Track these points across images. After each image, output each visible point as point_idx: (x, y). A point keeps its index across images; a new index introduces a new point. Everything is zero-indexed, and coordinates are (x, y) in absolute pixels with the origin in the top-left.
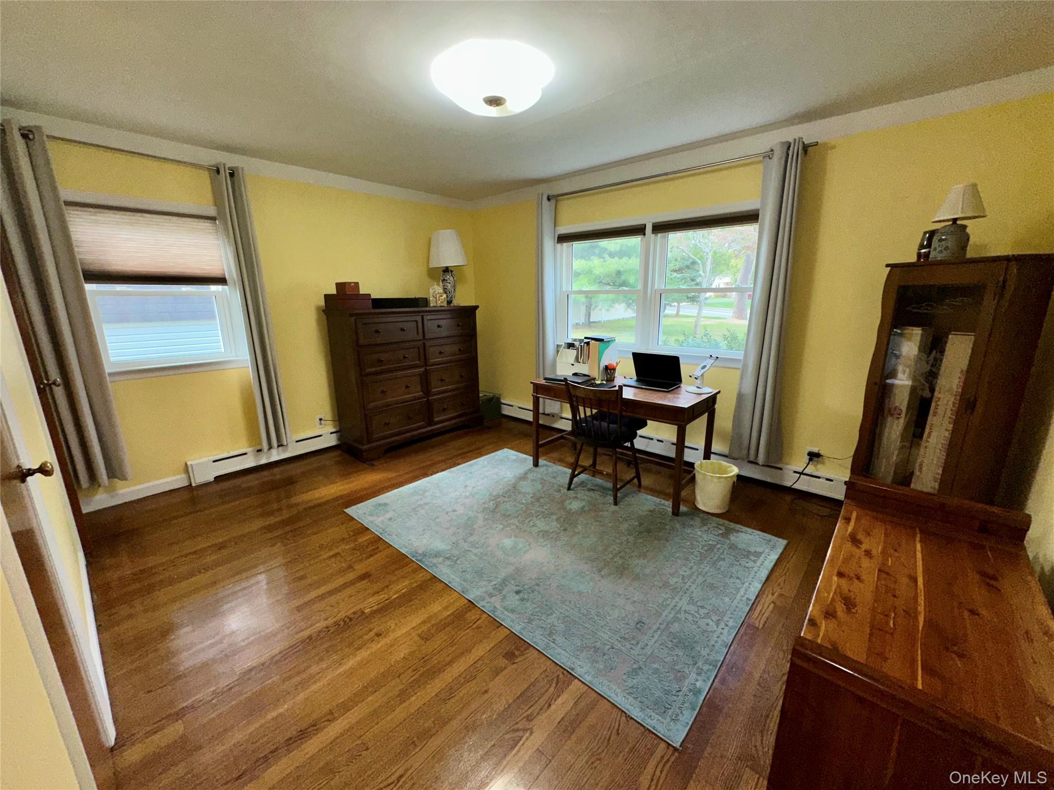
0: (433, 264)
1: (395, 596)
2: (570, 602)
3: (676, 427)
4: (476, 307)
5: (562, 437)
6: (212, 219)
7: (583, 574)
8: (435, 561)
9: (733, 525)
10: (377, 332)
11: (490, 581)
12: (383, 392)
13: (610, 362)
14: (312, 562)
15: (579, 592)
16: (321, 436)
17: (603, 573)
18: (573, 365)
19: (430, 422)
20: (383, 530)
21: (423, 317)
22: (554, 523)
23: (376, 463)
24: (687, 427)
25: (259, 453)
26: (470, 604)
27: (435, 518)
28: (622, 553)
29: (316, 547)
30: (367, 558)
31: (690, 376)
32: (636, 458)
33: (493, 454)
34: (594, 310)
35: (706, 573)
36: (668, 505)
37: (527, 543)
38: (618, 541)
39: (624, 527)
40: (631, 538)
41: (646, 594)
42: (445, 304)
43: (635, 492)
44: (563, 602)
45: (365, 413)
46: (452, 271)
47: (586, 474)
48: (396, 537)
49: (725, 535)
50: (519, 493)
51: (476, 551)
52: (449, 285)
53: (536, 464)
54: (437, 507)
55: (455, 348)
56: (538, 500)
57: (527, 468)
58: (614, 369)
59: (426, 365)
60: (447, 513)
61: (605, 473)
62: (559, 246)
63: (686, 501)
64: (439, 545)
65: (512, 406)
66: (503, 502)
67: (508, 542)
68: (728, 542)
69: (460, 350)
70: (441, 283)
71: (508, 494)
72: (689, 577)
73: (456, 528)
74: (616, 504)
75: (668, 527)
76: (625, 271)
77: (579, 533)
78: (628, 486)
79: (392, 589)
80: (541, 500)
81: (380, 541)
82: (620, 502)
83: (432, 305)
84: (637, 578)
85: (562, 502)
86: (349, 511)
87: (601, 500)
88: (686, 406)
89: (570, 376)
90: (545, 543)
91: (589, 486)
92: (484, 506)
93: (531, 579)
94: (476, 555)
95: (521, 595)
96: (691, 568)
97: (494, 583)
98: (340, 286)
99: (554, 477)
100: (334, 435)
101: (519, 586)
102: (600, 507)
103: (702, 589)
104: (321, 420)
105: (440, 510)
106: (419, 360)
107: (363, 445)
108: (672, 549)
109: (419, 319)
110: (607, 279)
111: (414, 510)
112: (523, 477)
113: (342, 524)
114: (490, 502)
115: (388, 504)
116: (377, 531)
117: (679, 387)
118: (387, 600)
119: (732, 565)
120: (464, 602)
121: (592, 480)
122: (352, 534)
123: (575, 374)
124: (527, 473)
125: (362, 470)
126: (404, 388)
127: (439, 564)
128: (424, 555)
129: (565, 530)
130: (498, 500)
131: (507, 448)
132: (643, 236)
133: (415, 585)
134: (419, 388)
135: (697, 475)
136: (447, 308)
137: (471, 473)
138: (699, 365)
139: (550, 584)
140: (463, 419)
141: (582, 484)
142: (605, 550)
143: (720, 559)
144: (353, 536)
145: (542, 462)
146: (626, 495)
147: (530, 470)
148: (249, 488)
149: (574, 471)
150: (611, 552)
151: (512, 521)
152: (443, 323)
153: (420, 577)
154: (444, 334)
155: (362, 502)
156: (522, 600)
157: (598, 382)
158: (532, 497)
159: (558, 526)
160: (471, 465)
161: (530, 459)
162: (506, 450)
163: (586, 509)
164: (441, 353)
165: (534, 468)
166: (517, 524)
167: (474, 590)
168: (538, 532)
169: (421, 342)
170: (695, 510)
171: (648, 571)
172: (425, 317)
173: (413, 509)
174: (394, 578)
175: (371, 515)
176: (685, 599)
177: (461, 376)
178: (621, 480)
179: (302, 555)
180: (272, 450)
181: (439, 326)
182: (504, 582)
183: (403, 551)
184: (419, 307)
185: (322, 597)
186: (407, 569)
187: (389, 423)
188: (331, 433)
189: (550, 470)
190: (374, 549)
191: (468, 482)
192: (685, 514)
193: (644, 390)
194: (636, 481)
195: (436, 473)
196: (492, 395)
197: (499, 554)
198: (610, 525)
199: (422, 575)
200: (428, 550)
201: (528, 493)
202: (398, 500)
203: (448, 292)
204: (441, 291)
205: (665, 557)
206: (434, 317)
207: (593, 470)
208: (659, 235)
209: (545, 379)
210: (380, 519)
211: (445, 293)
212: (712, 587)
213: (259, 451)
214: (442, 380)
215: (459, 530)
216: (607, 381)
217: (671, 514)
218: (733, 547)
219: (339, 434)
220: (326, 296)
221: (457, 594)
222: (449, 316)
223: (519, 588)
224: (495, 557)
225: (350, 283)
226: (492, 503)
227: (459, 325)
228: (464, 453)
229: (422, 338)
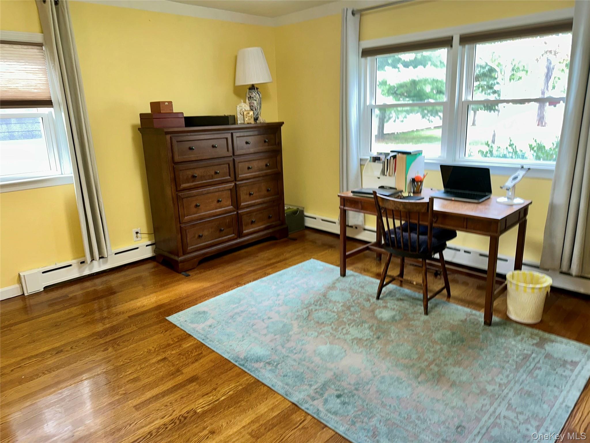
0: (239, 83)
1: (223, 398)
2: (390, 406)
3: (489, 238)
4: (282, 124)
5: (367, 248)
6: (40, 45)
7: (400, 381)
8: (256, 365)
9: (547, 335)
10: (191, 149)
11: (311, 385)
12: (197, 206)
13: (417, 175)
14: (143, 366)
15: (398, 397)
16: (137, 248)
17: (419, 379)
18: (379, 178)
19: (240, 235)
20: (205, 337)
21: (232, 134)
22: (367, 332)
23: (190, 274)
24: (500, 238)
25: (83, 264)
26: (294, 406)
27: (253, 326)
28: (437, 361)
29: (144, 352)
30: (193, 363)
31: (501, 188)
32: (445, 270)
33: (300, 265)
34: (387, 121)
35: (523, 382)
36: (480, 315)
37: (343, 350)
38: (432, 350)
39: (437, 336)
40: (445, 347)
41: (464, 400)
42: (252, 121)
43: (444, 303)
44: (384, 405)
45: (180, 226)
46: (257, 89)
47: (394, 284)
48: (217, 343)
49: (541, 344)
50: (330, 301)
51: (295, 357)
52: (255, 103)
53: (343, 274)
54: (253, 314)
55: (262, 164)
56: (349, 308)
57: (335, 278)
58: (421, 182)
59: (236, 180)
60: (263, 320)
61: (415, 283)
62: (363, 60)
63: (498, 312)
64: (259, 351)
65: (315, 218)
66: (316, 310)
67: (324, 349)
68: (543, 351)
69: (266, 165)
70: (247, 100)
71: (319, 303)
72: (506, 385)
73: (273, 335)
74: (426, 313)
75: (481, 336)
76: (420, 81)
77: (392, 341)
78: (437, 296)
79: (219, 391)
80: (352, 309)
81: (202, 346)
82: (430, 312)
83: (239, 122)
84: (453, 384)
85: (373, 311)
86: (171, 318)
87: (411, 310)
88: (499, 218)
89: (377, 189)
90: (360, 350)
91: (397, 296)
92: (297, 314)
93: (350, 384)
94: (295, 360)
95: (342, 399)
96: (508, 376)
97: (315, 387)
98: (155, 106)
99: (362, 287)
100: (150, 247)
101: (339, 390)
102: (411, 316)
103: (521, 396)
104: (137, 233)
105: (256, 317)
106: (230, 176)
107: (178, 256)
108: (486, 357)
109: (229, 136)
110: (402, 90)
111: (232, 317)
112: (332, 287)
113: (166, 331)
114: (302, 310)
115: (207, 312)
116: (199, 337)
117: (489, 198)
118: (216, 401)
119: (548, 374)
120: (287, 404)
121: (399, 290)
122: (176, 340)
123: (382, 187)
124: (335, 283)
125: (178, 280)
126: (216, 202)
127: (261, 368)
128: (246, 359)
129: (378, 338)
130: (310, 308)
131: (314, 258)
132: (450, 48)
133: (240, 388)
134: (229, 202)
135: (508, 286)
136: (254, 125)
137: (281, 282)
138: (510, 176)
139: (369, 389)
140: (270, 231)
141: (390, 294)
142: (419, 358)
143: (535, 368)
144: (178, 341)
145: (348, 272)
146: (436, 305)
147: (337, 280)
148: (75, 298)
149: (382, 281)
150: (426, 360)
151: (326, 328)
152: (249, 139)
153: (244, 380)
154: (252, 150)
155: (182, 310)
156: (344, 403)
157: (405, 194)
158: (342, 306)
159: (372, 334)
160: (281, 275)
161: (338, 269)
162: (312, 260)
163: (397, 318)
164: (249, 168)
165: (342, 278)
166: (331, 331)
167: (297, 393)
168: (352, 339)
169: (232, 159)
170: (507, 321)
171: (464, 378)
172: (234, 134)
173: (230, 316)
174: (220, 382)
175: (192, 322)
176: (504, 405)
177: (268, 190)
178: (431, 291)
179: (133, 359)
180: (94, 261)
181: (247, 143)
182: (325, 386)
183: (226, 356)
184: (228, 124)
185: (156, 398)
186: (230, 374)
187: (202, 236)
188: (147, 246)
189: (358, 280)
190: (199, 355)
191: (280, 291)
192: (497, 324)
193: (453, 202)
194: (445, 291)
195: (248, 282)
196: (295, 208)
197: (317, 359)
198: (423, 334)
199: (246, 378)
200: (249, 356)
201: (338, 302)
202: (215, 308)
203: (254, 110)
204: (248, 108)
205: (480, 366)
206: (242, 134)
207: (400, 280)
208: (467, 46)
209: (353, 192)
210: (202, 326)
211: (252, 110)
212: (529, 394)
213: (82, 263)
214: (250, 194)
215: (276, 337)
216: (414, 193)
217: (483, 323)
218: (548, 356)
219: (154, 246)
220: (141, 115)
221: (280, 397)
222: (256, 133)
223: (339, 392)
224: (312, 362)
225: (164, 102)
226: (304, 311)
227: (265, 142)
228: (274, 264)
229: (231, 155)
